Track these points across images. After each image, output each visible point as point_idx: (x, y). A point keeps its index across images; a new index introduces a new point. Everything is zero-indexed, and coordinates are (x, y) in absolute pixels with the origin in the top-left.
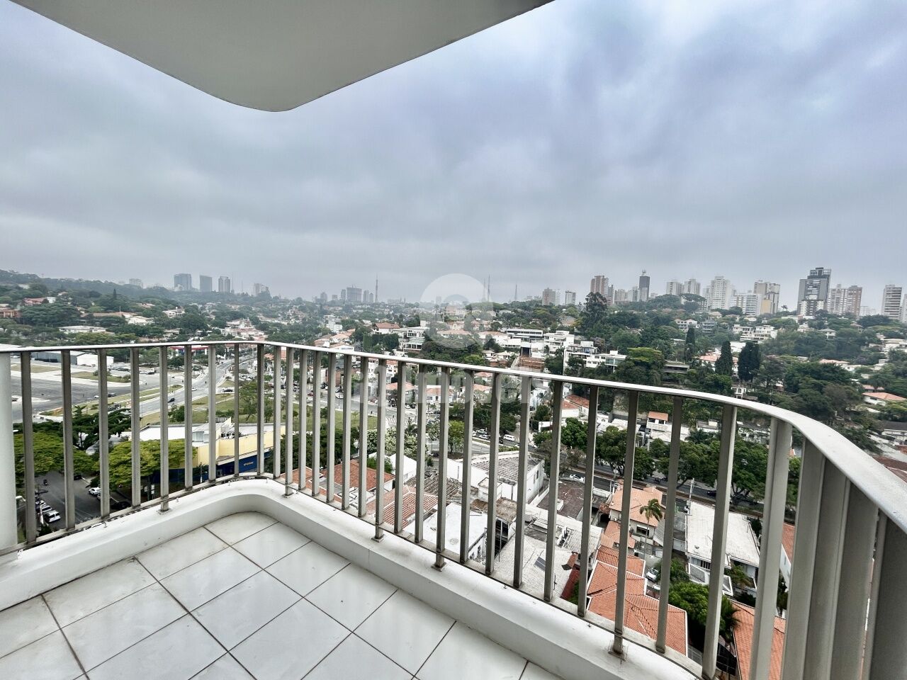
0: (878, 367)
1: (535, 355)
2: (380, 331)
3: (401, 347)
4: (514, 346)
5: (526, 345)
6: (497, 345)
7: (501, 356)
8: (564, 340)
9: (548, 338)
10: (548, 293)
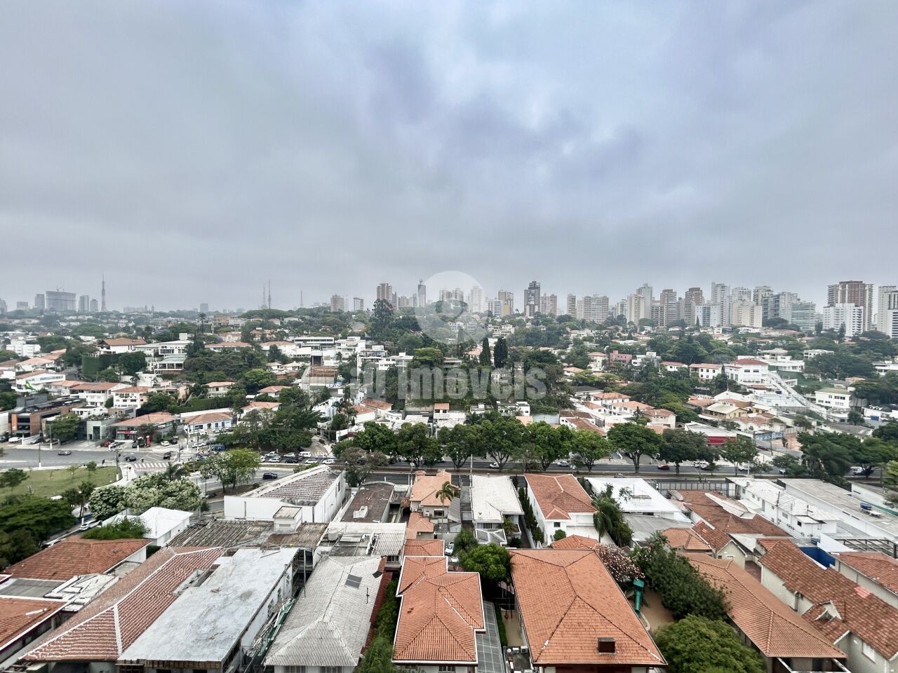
0: (568, 350)
1: (327, 363)
2: (112, 349)
3: (150, 368)
4: (304, 355)
5: (317, 353)
6: (284, 356)
7: (289, 368)
8: (356, 346)
9: (340, 344)
10: (336, 299)
